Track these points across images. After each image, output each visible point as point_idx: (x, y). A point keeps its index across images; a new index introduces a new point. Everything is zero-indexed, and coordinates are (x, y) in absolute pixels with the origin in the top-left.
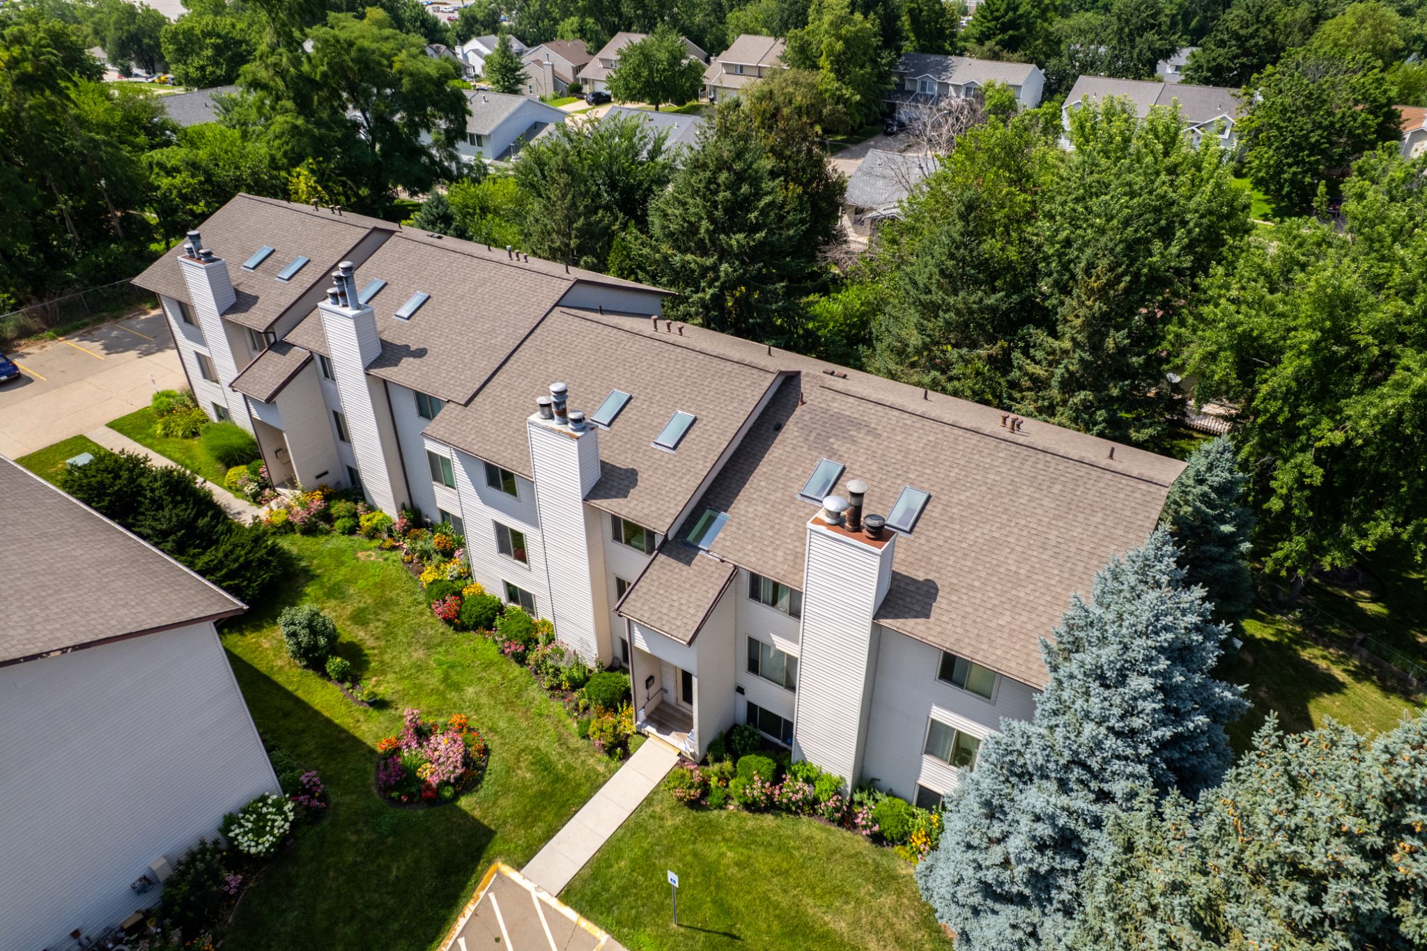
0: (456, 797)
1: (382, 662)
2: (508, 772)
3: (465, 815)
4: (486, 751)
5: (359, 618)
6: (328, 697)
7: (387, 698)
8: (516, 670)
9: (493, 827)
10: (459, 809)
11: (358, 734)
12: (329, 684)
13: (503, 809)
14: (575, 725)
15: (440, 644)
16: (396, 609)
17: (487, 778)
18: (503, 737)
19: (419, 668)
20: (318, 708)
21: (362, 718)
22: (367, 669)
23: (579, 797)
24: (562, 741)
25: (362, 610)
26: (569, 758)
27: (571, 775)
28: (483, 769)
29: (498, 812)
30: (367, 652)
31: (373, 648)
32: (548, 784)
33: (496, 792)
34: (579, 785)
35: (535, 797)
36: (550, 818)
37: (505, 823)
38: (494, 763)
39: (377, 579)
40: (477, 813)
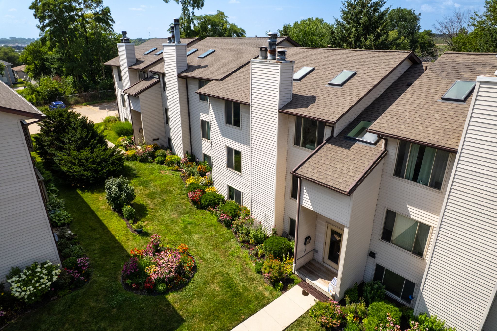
0: (166, 292)
1: (154, 216)
2: (204, 284)
3: (169, 304)
4: (194, 269)
5: (151, 196)
6: (118, 226)
7: (149, 232)
8: (225, 230)
9: (184, 318)
10: (166, 300)
11: (125, 246)
12: (122, 220)
13: (194, 306)
14: (254, 264)
15: (188, 213)
16: (170, 195)
17: (190, 285)
18: (208, 263)
19: (172, 221)
20: (111, 230)
21: (131, 239)
22: (145, 217)
23: (249, 309)
24: (243, 272)
25: (153, 193)
26: (247, 284)
27: (246, 294)
28: (190, 279)
29: (191, 308)
30: (148, 210)
31: (152, 209)
32: (229, 297)
33: (194, 294)
34: (250, 302)
35: (219, 303)
36: (225, 320)
37: (194, 316)
38: (198, 277)
39: (166, 181)
40: (177, 306)
